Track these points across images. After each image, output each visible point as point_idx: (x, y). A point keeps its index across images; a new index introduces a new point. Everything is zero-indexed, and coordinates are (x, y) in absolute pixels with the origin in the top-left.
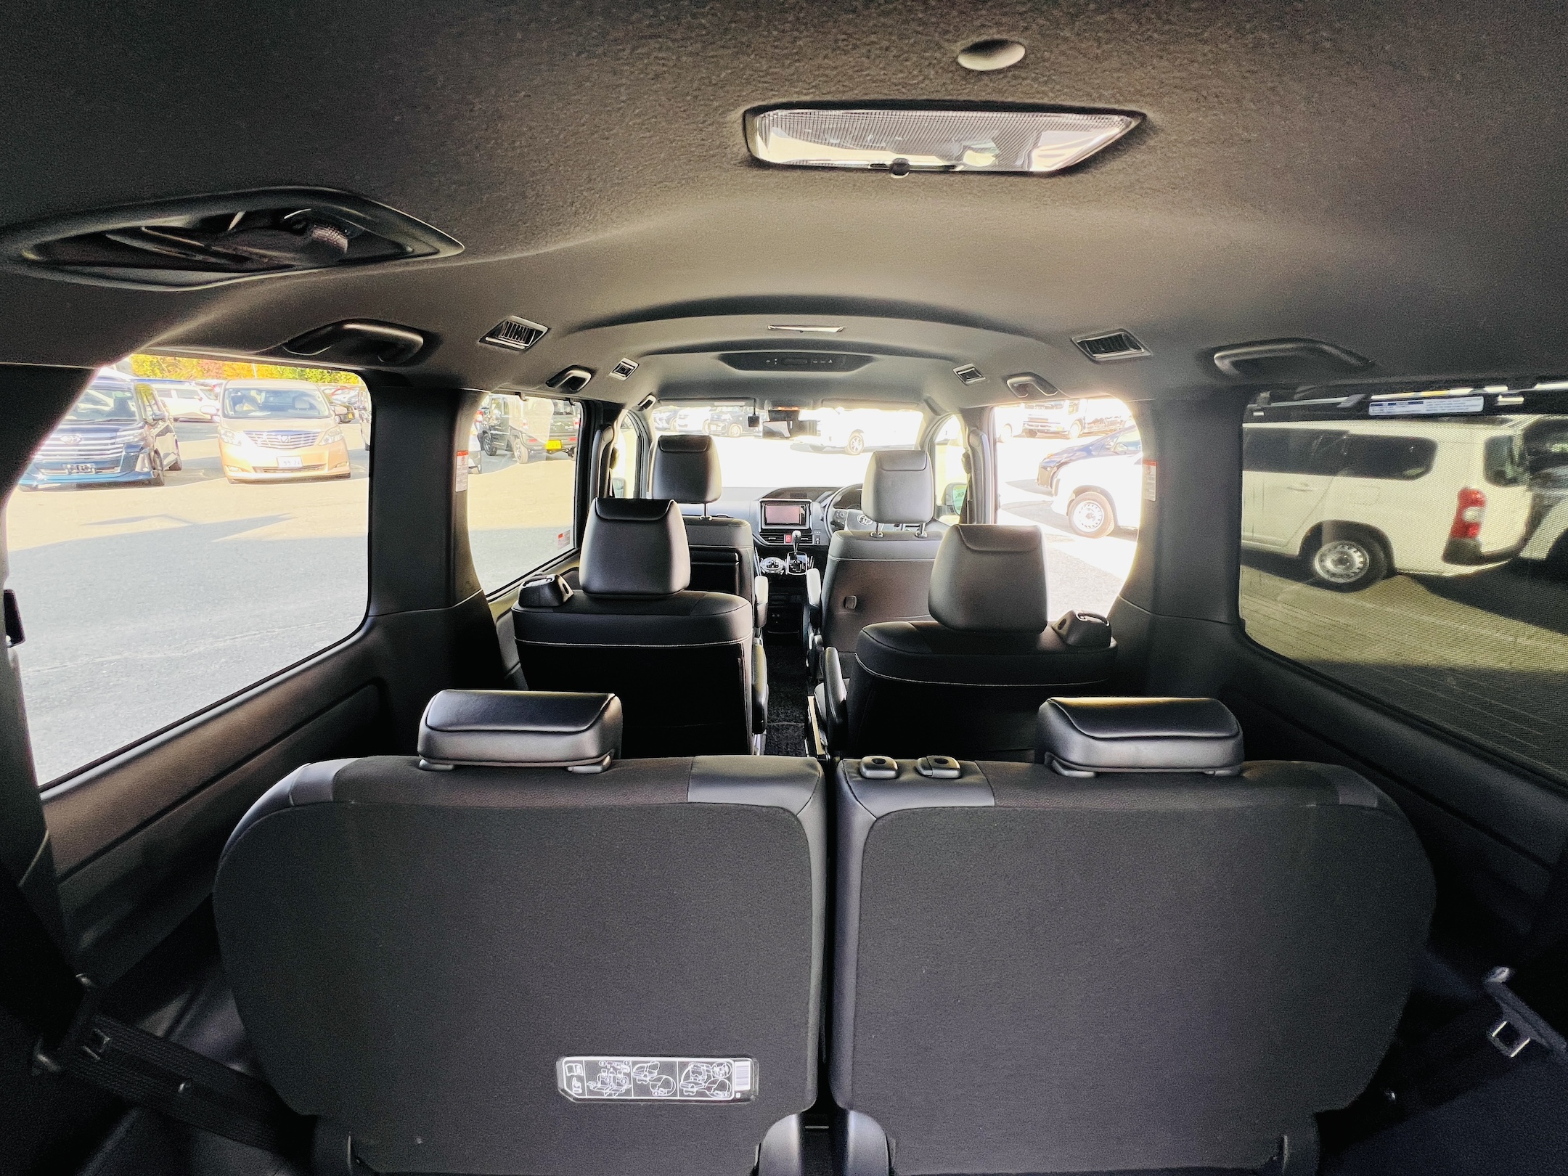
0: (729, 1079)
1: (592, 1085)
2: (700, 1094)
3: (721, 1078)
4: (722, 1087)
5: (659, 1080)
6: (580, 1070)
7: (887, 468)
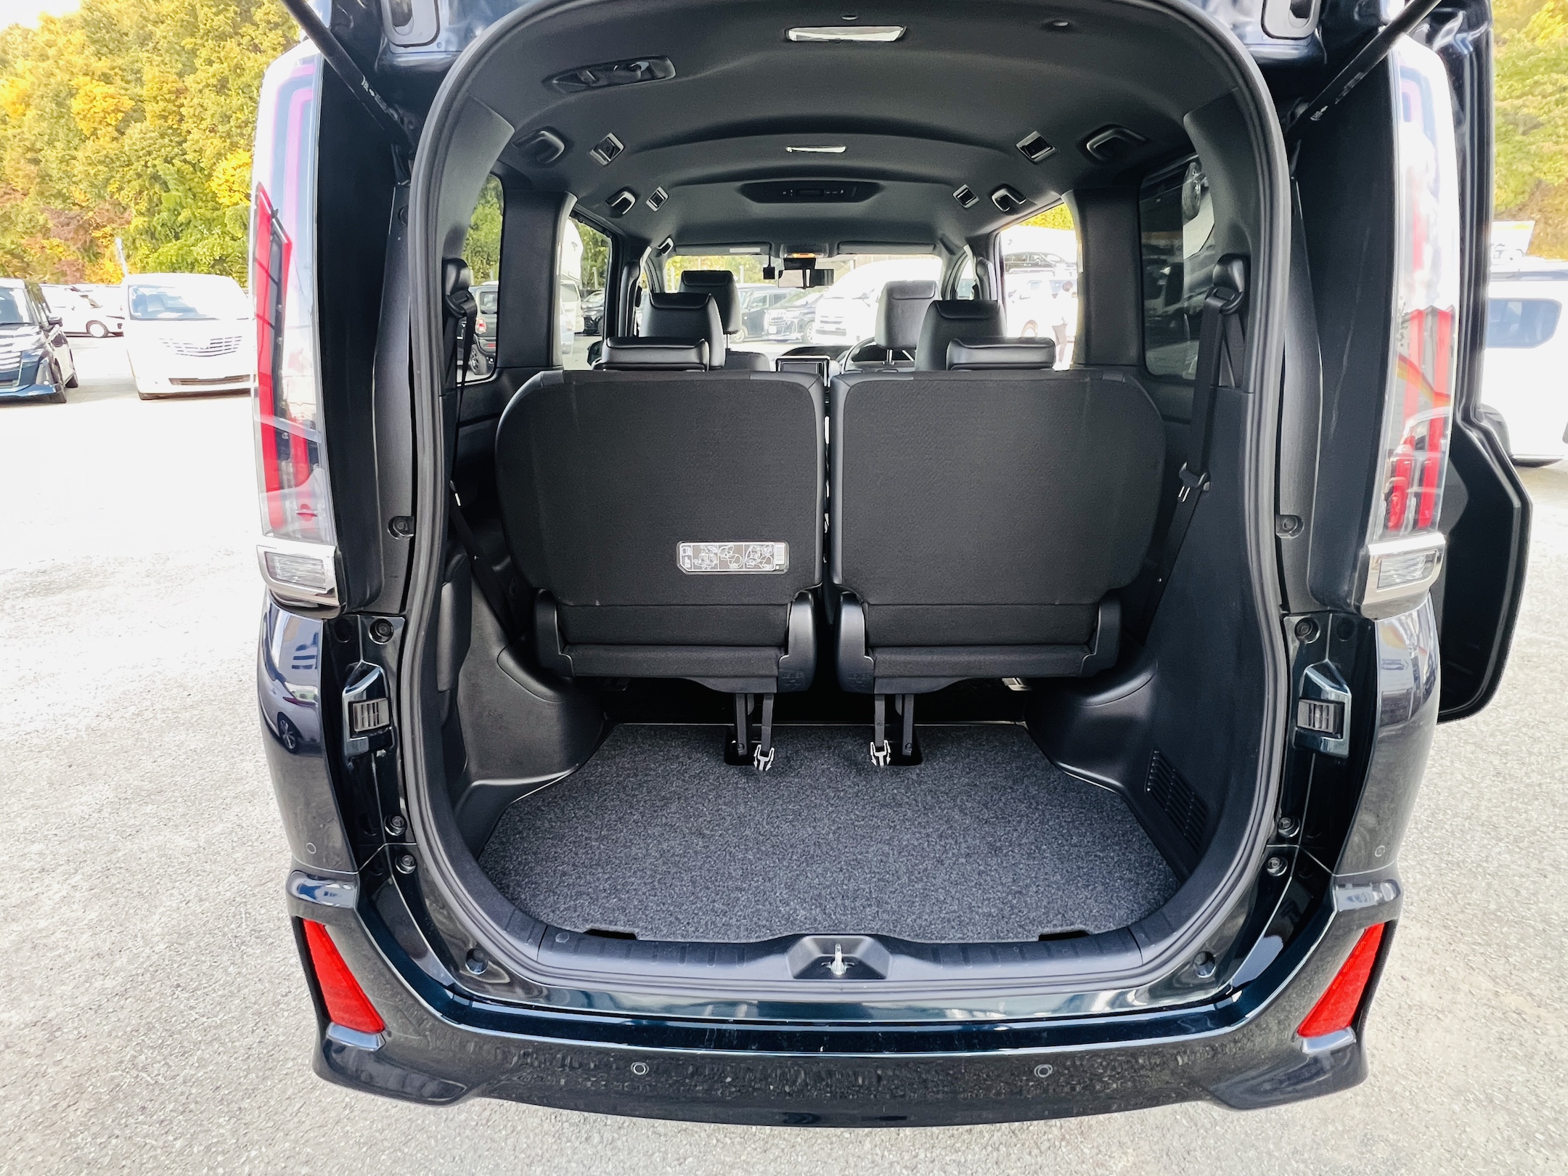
0: (772, 556)
1: (696, 562)
2: (756, 566)
3: (768, 555)
4: (769, 561)
5: (733, 557)
6: (690, 552)
7: (898, 297)
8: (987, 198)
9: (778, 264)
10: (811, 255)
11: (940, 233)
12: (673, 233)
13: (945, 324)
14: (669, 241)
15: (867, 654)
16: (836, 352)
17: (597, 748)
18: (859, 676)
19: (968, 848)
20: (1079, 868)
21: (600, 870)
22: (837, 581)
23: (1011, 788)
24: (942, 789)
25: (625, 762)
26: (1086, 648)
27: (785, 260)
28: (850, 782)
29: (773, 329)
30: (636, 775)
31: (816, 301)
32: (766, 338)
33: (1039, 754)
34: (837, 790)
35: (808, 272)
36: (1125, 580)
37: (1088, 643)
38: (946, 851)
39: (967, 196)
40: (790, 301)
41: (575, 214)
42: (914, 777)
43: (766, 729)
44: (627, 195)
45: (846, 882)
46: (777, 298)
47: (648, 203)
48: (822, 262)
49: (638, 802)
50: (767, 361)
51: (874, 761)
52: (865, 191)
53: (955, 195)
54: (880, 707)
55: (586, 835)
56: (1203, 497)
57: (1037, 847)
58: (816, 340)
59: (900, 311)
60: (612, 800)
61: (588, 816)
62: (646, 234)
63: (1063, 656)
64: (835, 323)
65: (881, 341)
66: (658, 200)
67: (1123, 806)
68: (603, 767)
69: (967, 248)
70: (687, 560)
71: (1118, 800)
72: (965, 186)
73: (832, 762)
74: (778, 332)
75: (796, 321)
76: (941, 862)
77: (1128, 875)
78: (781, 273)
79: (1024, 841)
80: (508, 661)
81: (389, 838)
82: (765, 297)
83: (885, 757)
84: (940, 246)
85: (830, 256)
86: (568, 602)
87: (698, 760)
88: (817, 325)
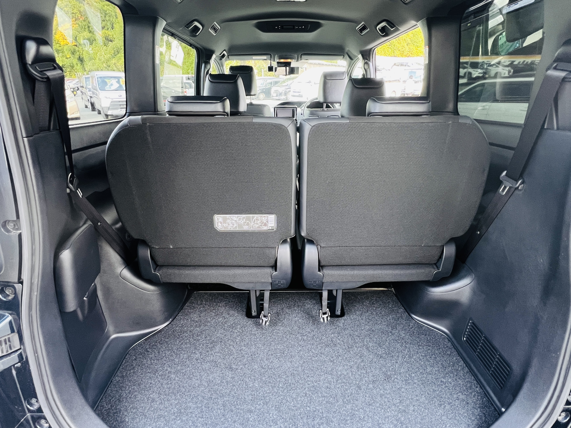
8: (374, 28)
9: (274, 64)
10: (289, 60)
11: (347, 49)
12: (226, 49)
13: (356, 91)
14: (225, 52)
15: (319, 271)
16: (300, 104)
17: (182, 308)
18: (315, 282)
19: (373, 376)
20: (434, 391)
21: (173, 397)
22: (303, 234)
23: (391, 332)
24: (356, 333)
25: (195, 316)
26: (435, 267)
27: (278, 63)
28: (309, 328)
29: (275, 95)
30: (200, 326)
31: (291, 84)
32: (272, 98)
33: (402, 310)
34: (303, 335)
35: (288, 68)
36: (461, 234)
37: (436, 264)
38: (361, 380)
39: (364, 28)
40: (281, 83)
41: (165, 31)
42: (341, 325)
43: (266, 305)
44: (196, 24)
45: (309, 405)
46: (276, 83)
47: (210, 30)
48: (294, 64)
49: (200, 344)
50: (269, 109)
51: (322, 320)
52: (314, 27)
53: (357, 28)
54: (325, 294)
55: (169, 369)
56: (517, 192)
57: (409, 375)
58: (291, 99)
59: (329, 85)
60: (186, 343)
61: (172, 356)
62: (213, 48)
63: (423, 271)
64: (298, 92)
65: (321, 100)
66: (215, 29)
67: (449, 344)
68: (183, 321)
69: (360, 56)
70: (219, 224)
71: (447, 340)
72: (363, 23)
73: (300, 315)
74: (277, 96)
75: (283, 92)
76: (359, 388)
77: (462, 397)
78: (276, 69)
79: (402, 370)
80: (127, 273)
81: (30, 411)
82: (272, 82)
83: (327, 317)
84: (346, 56)
85: (297, 61)
86: (155, 246)
87: (233, 315)
88: (291, 93)
